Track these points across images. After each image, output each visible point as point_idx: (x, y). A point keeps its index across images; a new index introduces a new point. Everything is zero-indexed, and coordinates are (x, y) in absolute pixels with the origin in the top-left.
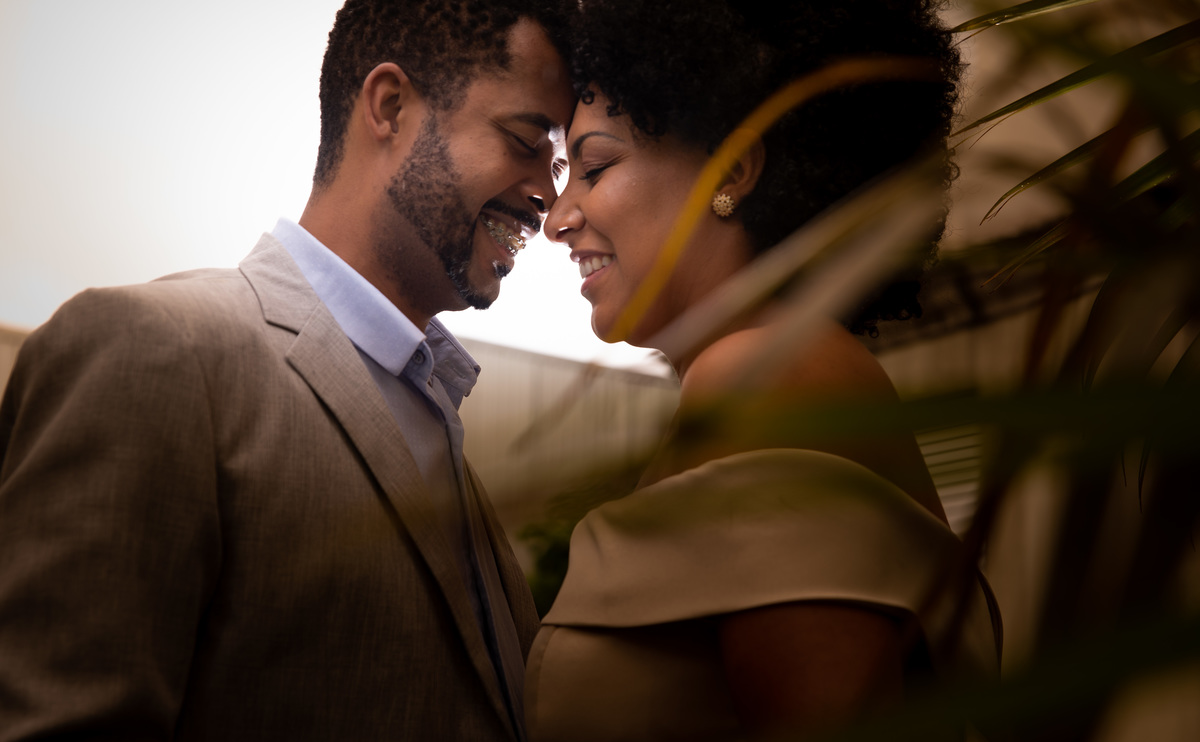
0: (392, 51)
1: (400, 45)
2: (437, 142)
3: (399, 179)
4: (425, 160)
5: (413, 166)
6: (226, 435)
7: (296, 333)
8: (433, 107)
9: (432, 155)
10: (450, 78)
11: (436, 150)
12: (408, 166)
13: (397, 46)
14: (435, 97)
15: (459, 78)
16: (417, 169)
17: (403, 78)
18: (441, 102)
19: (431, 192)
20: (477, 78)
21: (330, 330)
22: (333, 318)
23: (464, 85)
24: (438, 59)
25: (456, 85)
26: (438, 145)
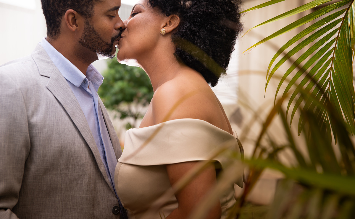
0: (68, 5)
1: (70, 2)
2: (90, 27)
3: (83, 39)
4: (89, 33)
5: (86, 35)
6: (30, 112)
7: (49, 78)
8: (86, 18)
9: (90, 31)
10: (88, 7)
11: (91, 30)
12: (84, 35)
13: (69, 2)
14: (86, 15)
15: (90, 6)
16: (88, 36)
17: (75, 12)
18: (88, 16)
19: (93, 41)
20: (95, 4)
21: (59, 75)
22: (59, 71)
23: (92, 8)
24: (83, 3)
25: (90, 9)
26: (91, 28)
